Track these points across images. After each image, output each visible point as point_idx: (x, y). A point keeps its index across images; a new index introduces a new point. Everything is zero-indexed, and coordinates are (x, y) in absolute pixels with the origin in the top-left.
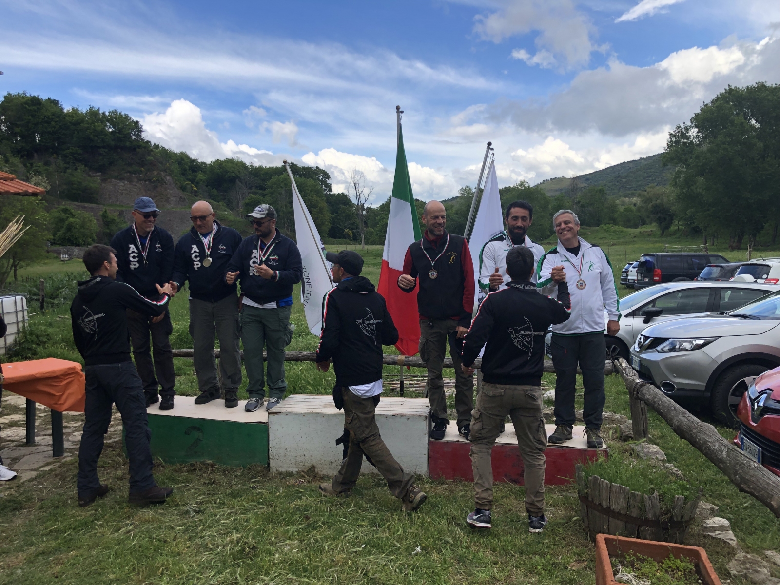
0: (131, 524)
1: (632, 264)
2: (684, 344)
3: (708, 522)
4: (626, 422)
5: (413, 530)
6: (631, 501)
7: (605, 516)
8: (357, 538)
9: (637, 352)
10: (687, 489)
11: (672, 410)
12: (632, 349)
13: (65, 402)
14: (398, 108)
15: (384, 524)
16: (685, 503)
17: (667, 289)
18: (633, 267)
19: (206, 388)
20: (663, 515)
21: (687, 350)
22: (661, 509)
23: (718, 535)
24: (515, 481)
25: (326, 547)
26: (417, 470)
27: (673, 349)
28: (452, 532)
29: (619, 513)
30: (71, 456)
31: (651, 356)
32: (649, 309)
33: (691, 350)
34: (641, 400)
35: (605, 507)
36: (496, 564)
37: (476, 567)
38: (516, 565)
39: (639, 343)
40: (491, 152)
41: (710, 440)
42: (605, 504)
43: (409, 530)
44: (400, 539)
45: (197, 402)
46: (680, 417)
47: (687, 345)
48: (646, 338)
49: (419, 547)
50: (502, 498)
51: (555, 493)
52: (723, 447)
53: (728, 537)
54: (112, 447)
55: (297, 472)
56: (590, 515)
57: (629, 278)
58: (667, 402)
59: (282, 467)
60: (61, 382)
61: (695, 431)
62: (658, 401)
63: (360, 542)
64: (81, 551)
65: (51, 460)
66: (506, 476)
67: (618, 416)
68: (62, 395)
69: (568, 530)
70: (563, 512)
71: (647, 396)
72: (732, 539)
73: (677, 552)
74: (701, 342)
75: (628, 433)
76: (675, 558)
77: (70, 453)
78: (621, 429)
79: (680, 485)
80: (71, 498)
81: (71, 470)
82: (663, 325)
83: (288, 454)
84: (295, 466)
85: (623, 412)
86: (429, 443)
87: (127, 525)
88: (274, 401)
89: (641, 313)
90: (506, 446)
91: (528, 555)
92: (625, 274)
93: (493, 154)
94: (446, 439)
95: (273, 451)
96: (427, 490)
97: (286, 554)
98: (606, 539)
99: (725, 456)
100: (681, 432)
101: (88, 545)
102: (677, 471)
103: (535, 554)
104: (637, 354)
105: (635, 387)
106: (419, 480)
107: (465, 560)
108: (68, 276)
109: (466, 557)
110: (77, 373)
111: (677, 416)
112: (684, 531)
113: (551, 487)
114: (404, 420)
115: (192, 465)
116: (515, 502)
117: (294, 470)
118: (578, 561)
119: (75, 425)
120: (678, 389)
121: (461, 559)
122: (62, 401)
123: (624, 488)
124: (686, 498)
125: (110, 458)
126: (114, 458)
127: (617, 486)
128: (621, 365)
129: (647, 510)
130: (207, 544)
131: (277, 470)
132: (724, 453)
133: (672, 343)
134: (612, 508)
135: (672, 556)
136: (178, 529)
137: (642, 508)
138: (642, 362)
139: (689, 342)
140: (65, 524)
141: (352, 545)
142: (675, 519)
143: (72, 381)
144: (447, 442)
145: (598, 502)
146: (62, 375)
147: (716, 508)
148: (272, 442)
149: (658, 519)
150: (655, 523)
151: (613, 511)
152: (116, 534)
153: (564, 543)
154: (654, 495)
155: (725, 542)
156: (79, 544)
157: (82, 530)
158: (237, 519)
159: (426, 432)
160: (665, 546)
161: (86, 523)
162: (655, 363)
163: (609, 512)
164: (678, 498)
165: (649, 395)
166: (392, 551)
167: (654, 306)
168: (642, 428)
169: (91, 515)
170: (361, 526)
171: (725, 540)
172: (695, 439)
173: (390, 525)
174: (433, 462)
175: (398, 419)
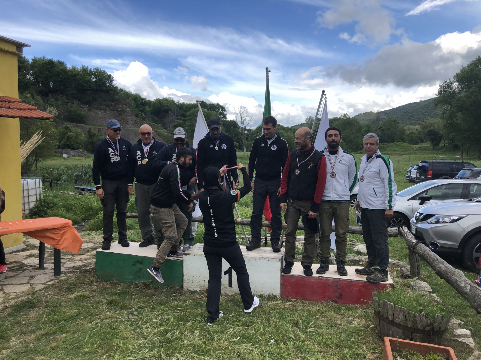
0: (99, 319)
1: (414, 167)
2: (445, 218)
3: (457, 331)
4: (406, 266)
5: (270, 329)
6: (408, 317)
7: (390, 326)
8: (235, 333)
9: (415, 223)
10: (443, 311)
11: (435, 260)
12: (411, 221)
13: (62, 243)
14: (267, 69)
15: (252, 325)
16: (442, 320)
17: (435, 183)
18: (415, 169)
19: (146, 237)
20: (427, 327)
21: (447, 223)
22: (427, 322)
23: (463, 340)
24: (335, 301)
25: (216, 338)
26: (274, 292)
27: (437, 222)
28: (294, 331)
29: (399, 324)
30: (65, 276)
31: (423, 225)
32: (423, 196)
33: (449, 223)
34: (416, 253)
35: (391, 320)
36: (321, 352)
37: (308, 354)
38: (333, 354)
39: (416, 217)
40: (325, 96)
41: (459, 280)
42: (390, 318)
43: (267, 329)
44: (262, 334)
45: (141, 246)
46: (441, 265)
47: (447, 219)
48: (421, 214)
49: (273, 340)
50: (326, 311)
51: (360, 310)
52: (468, 285)
53: (469, 342)
54: (89, 271)
55: (200, 291)
56: (381, 325)
57: (411, 176)
58: (433, 255)
59: (191, 287)
60: (60, 231)
61: (449, 274)
62: (427, 254)
63: (236, 335)
64: (69, 334)
65: (53, 278)
66: (329, 298)
67: (401, 263)
68: (60, 239)
69: (367, 333)
70: (364, 322)
71: (420, 251)
72: (471, 343)
73: (436, 350)
74: (456, 218)
75: (407, 274)
76: (434, 354)
77: (64, 274)
78: (403, 271)
79: (439, 308)
80: (64, 302)
81: (64, 284)
82: (431, 206)
83: (195, 279)
84: (198, 287)
85: (405, 260)
86: (281, 276)
87: (96, 319)
88: (187, 247)
89: (418, 198)
90: (329, 280)
91: (341, 348)
92: (409, 173)
93: (326, 98)
94: (291, 274)
95: (185, 278)
96: (279, 305)
97: (191, 341)
98: (390, 340)
99: (468, 290)
100: (441, 274)
101: (73, 330)
102: (438, 299)
103: (345, 347)
104: (415, 224)
105: (412, 245)
106: (275, 298)
107: (302, 349)
108: (67, 167)
109: (302, 347)
110: (69, 226)
111: (439, 264)
112: (441, 337)
113: (357, 305)
114: (266, 260)
115: (136, 284)
116: (334, 314)
117: (198, 290)
118: (373, 353)
119: (68, 258)
120: (441, 247)
121: (299, 349)
122: (60, 243)
123: (403, 309)
124: (443, 316)
125: (87, 278)
126: (90, 278)
127: (399, 307)
128: (404, 231)
129: (418, 323)
130: (144, 333)
131: (188, 289)
132: (468, 289)
133: (437, 218)
134: (395, 321)
135: (432, 352)
136: (127, 322)
137: (414, 321)
138: (417, 230)
139: (449, 217)
140: (60, 317)
141: (232, 337)
142: (435, 329)
143: (67, 231)
144: (293, 276)
145: (386, 317)
146: (61, 227)
147: (463, 323)
148: (185, 272)
149: (424, 329)
150: (423, 331)
151: (396, 323)
152: (90, 325)
153: (364, 341)
154: (422, 313)
155: (467, 345)
156: (68, 329)
157: (70, 321)
158: (162, 319)
159: (279, 269)
160: (428, 346)
161: (72, 317)
162: (426, 230)
163: (393, 323)
164: (437, 316)
165: (421, 251)
166: (256, 342)
167: (426, 194)
168: (417, 270)
169: (76, 312)
170: (238, 325)
171: (467, 343)
172: (450, 279)
173: (255, 325)
174: (283, 288)
175: (262, 260)
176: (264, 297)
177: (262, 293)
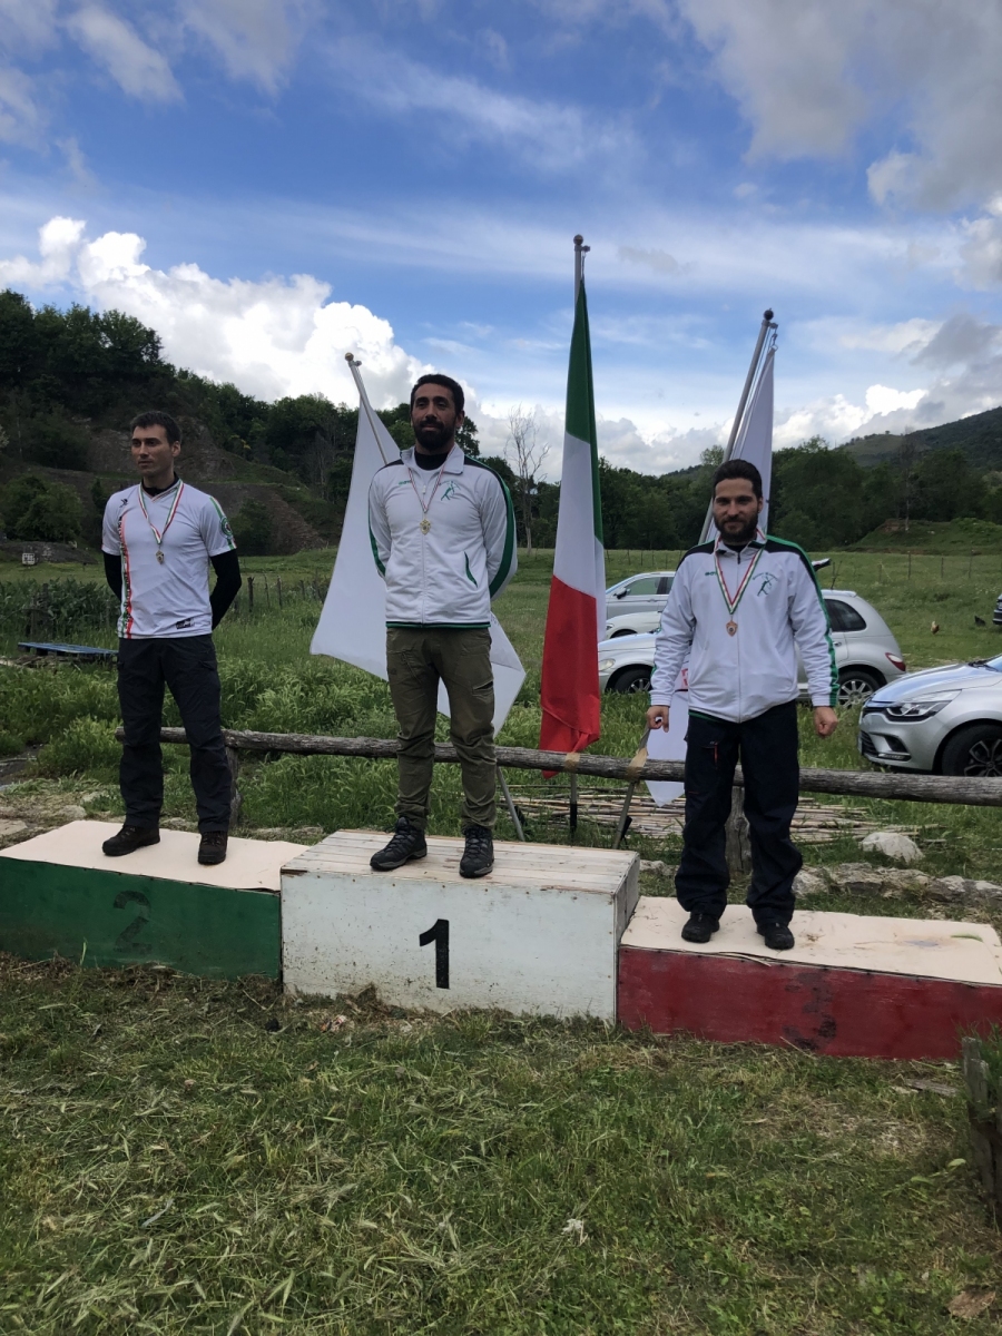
14: (578, 241)
24: (808, 1045)
26: (592, 1007)
40: (773, 331)
55: (338, 997)
59: (309, 985)
66: (787, 1032)
69: (942, 1193)
83: (321, 957)
86: (620, 952)
93: (775, 336)
95: (289, 952)
96: (612, 1057)
114: (566, 898)
115: (128, 970)
117: (333, 993)
118: (975, 1291)
144: (660, 952)
148: (288, 933)
159: (612, 929)
174: (626, 994)
175: (552, 897)
176: (560, 1023)
177: (552, 1011)
